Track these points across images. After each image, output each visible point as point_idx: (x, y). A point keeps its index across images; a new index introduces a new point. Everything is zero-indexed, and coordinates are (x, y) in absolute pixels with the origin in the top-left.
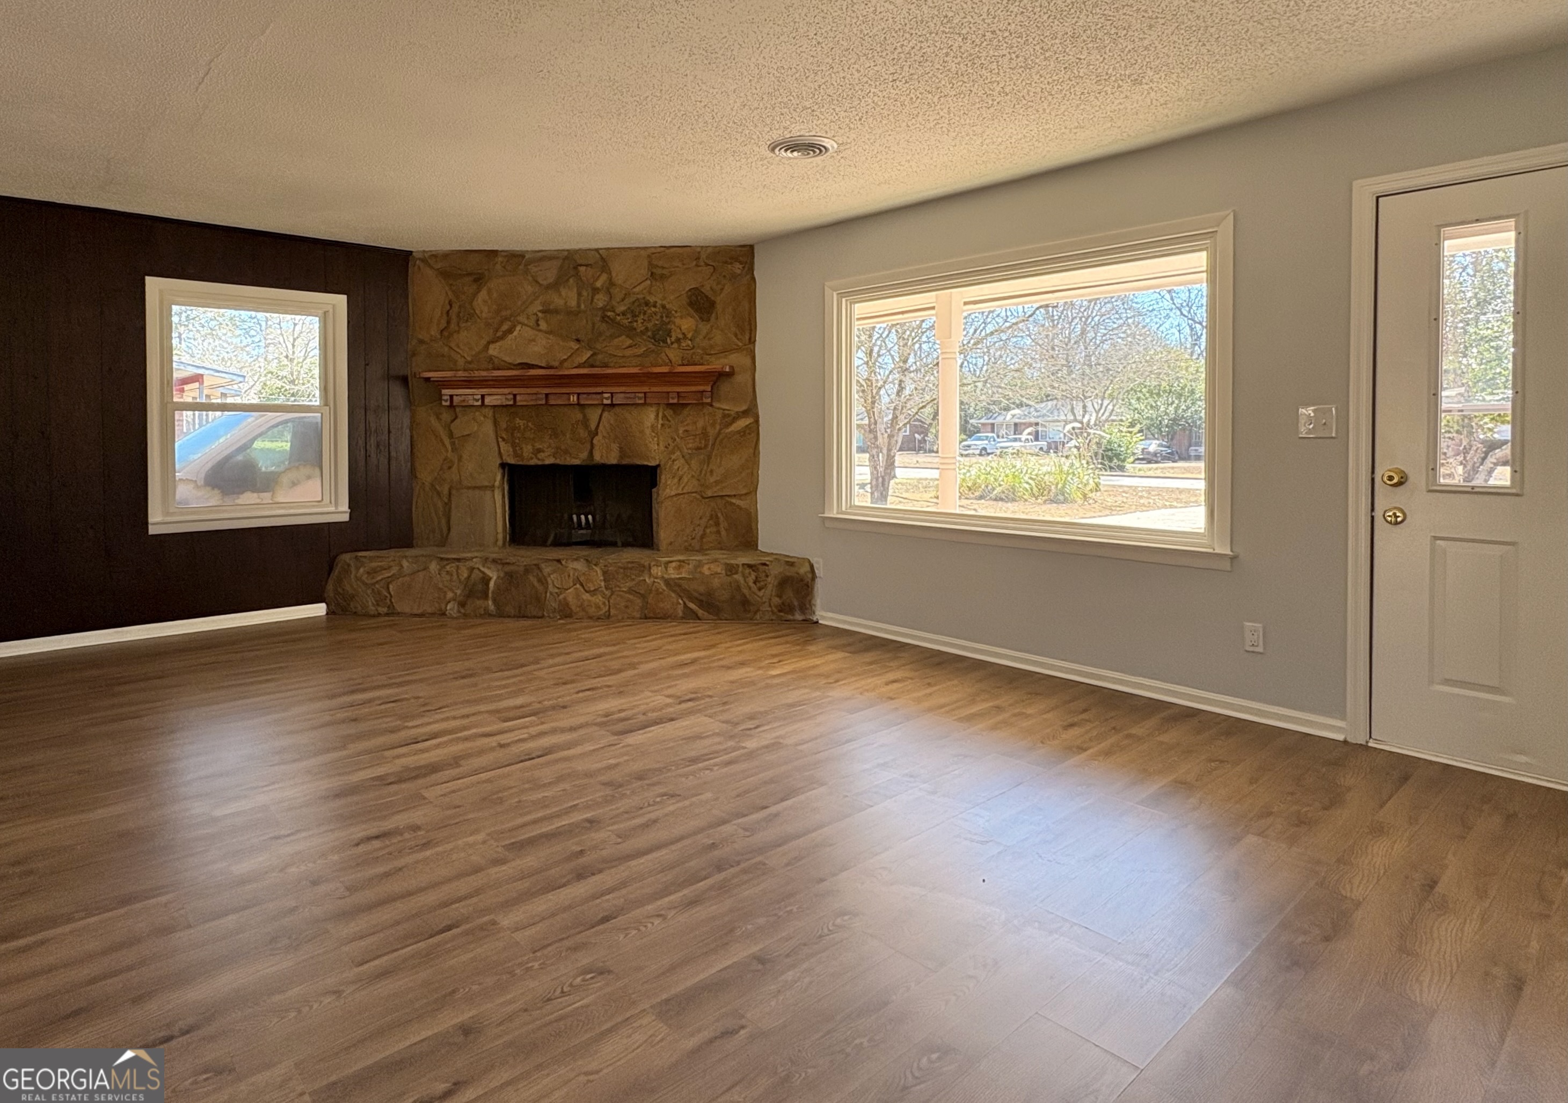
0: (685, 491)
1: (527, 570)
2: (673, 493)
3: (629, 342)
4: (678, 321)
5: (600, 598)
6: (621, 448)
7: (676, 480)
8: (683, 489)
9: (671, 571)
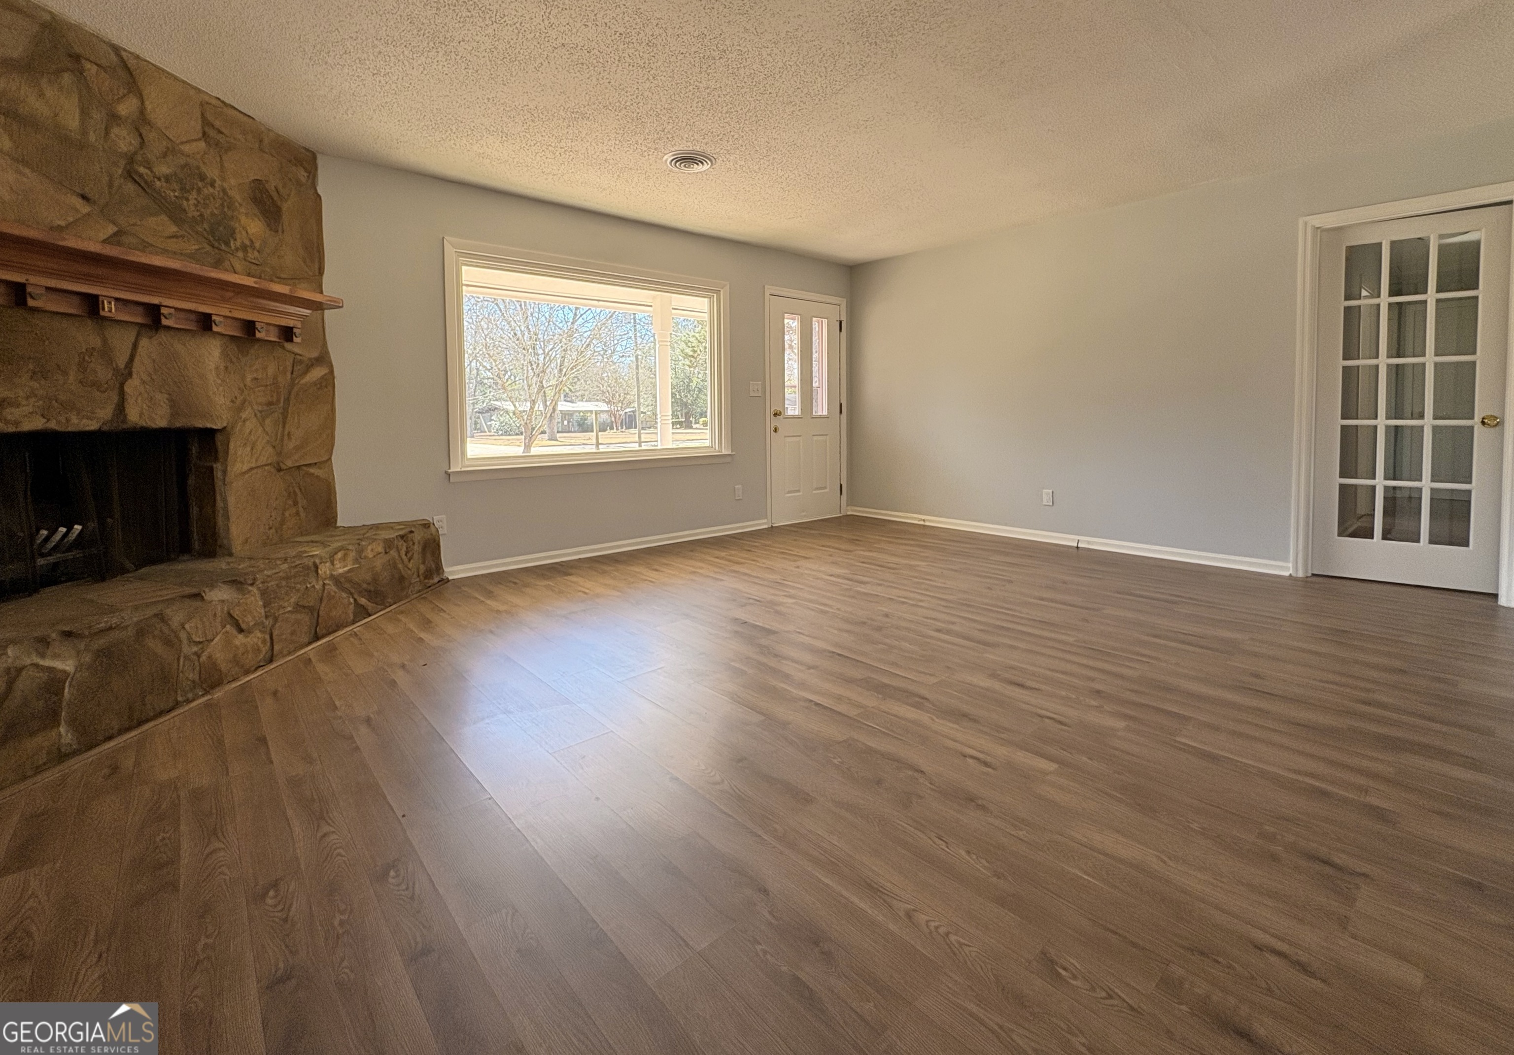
0: (259, 463)
1: (141, 632)
2: (245, 468)
3: (174, 229)
4: (243, 218)
5: (259, 635)
6: (171, 400)
7: (249, 449)
8: (256, 461)
9: (338, 564)
